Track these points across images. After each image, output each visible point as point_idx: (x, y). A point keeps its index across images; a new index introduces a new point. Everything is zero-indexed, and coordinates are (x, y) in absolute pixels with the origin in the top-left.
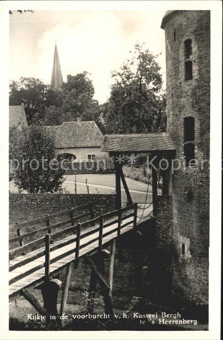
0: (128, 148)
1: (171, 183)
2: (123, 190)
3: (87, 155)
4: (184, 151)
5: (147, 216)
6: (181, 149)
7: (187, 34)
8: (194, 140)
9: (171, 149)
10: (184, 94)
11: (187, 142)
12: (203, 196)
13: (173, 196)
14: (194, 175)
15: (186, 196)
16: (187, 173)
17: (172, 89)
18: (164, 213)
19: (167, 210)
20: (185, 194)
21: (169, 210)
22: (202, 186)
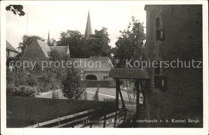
0: (123, 76)
1: (147, 97)
2: (120, 98)
3: (103, 76)
4: (154, 80)
5: (133, 116)
6: (153, 78)
7: (157, 15)
8: (160, 74)
9: (147, 78)
10: (155, 48)
11: (156, 75)
12: (163, 106)
13: (148, 105)
14: (159, 94)
15: (154, 105)
16: (155, 93)
17: (149, 44)
18: (142, 114)
19: (144, 113)
20: (154, 104)
21: (145, 113)
22: (163, 100)
